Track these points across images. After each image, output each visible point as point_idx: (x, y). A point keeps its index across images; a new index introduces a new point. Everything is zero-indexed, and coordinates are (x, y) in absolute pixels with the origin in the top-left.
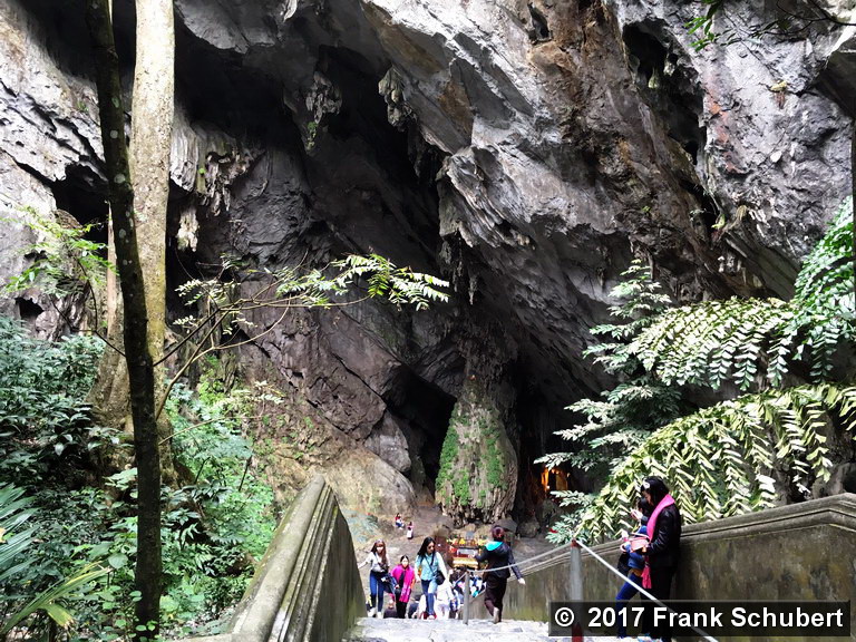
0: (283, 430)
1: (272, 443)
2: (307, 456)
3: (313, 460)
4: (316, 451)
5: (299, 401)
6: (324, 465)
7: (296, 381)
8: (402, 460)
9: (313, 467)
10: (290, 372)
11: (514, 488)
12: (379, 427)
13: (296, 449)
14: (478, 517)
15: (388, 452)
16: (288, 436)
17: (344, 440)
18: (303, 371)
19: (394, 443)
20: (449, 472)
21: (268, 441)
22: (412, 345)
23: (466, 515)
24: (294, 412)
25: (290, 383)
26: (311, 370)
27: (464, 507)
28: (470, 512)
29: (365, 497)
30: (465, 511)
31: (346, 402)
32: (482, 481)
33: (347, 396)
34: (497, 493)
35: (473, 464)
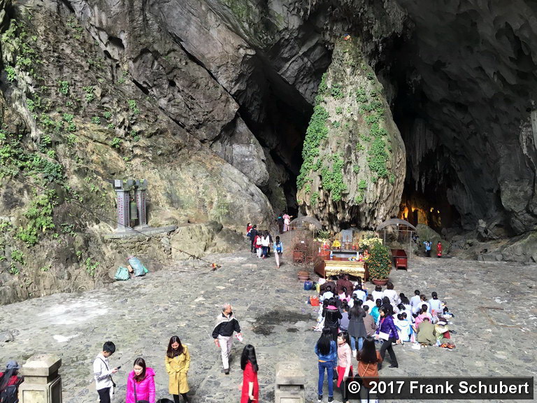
0: (94, 107)
1: (77, 122)
2: (127, 145)
3: (137, 151)
4: (143, 141)
5: (120, 78)
6: (154, 160)
7: (114, 52)
8: (258, 171)
9: (137, 160)
10: (104, 36)
12: (229, 131)
13: (114, 134)
14: (355, 219)
15: (242, 162)
16: (101, 116)
17: (184, 138)
18: (123, 37)
19: (249, 151)
21: (69, 116)
23: (339, 216)
24: (110, 88)
25: (107, 54)
26: (134, 37)
27: (335, 205)
28: (344, 212)
29: (207, 200)
30: (338, 212)
31: (185, 90)
32: (363, 168)
33: (187, 83)
34: (383, 186)
35: (349, 147)
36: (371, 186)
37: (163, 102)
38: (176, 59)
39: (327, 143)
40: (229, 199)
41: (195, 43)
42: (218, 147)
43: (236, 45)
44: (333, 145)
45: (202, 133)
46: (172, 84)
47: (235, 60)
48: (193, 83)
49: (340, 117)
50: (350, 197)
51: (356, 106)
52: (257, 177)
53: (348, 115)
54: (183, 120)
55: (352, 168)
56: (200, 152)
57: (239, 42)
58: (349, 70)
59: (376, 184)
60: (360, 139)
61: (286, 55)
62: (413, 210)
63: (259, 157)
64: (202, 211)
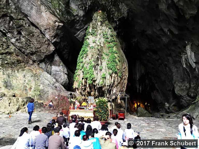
15: (55, 75)
22: (68, 12)
27: (90, 87)
28: (95, 92)
29: (28, 87)
30: (92, 91)
31: (26, 37)
32: (104, 68)
33: (27, 33)
34: (115, 77)
35: (98, 58)
36: (108, 77)
37: (13, 40)
38: (23, 22)
39: (87, 55)
40: (41, 87)
41: (34, 17)
42: (43, 65)
43: (54, 20)
44: (90, 56)
45: (34, 57)
46: (19, 33)
47: (53, 27)
48: (31, 34)
49: (95, 44)
50: (97, 82)
51: (103, 40)
52: (62, 81)
53: (99, 44)
54: (23, 50)
55: (99, 68)
57: (56, 19)
58: (99, 23)
60: (103, 54)
61: (78, 28)
62: (139, 104)
63: (64, 72)
64: (24, 92)
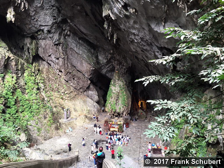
0: (56, 89)
1: (52, 93)
2: (64, 97)
3: (66, 98)
4: (68, 95)
5: (61, 80)
6: (70, 100)
7: (60, 74)
8: (96, 98)
9: (66, 100)
10: (58, 71)
11: (130, 106)
12: (88, 88)
13: (61, 95)
14: (119, 115)
15: (91, 96)
16: (58, 91)
17: (77, 92)
18: (63, 70)
19: (94, 93)
20: (109, 101)
21: (51, 92)
22: (98, 62)
23: (115, 115)
24: (60, 83)
25: (58, 74)
26: (65, 70)
27: (114, 112)
29: (83, 109)
31: (77, 80)
32: (120, 104)
33: (77, 79)
34: (125, 108)
35: (117, 99)
36: (122, 108)
37: (72, 84)
38: (75, 73)
40: (89, 109)
41: (79, 67)
42: (85, 93)
44: (113, 98)
45: (81, 90)
46: (74, 79)
47: (89, 71)
48: (79, 78)
49: (115, 91)
50: (117, 111)
51: (119, 88)
52: (95, 100)
53: (117, 91)
54: (76, 88)
55: (118, 104)
56: (81, 95)
57: (91, 66)
59: (123, 107)
60: (119, 97)
61: (103, 68)
62: (142, 101)
63: (96, 94)
64: (82, 112)
